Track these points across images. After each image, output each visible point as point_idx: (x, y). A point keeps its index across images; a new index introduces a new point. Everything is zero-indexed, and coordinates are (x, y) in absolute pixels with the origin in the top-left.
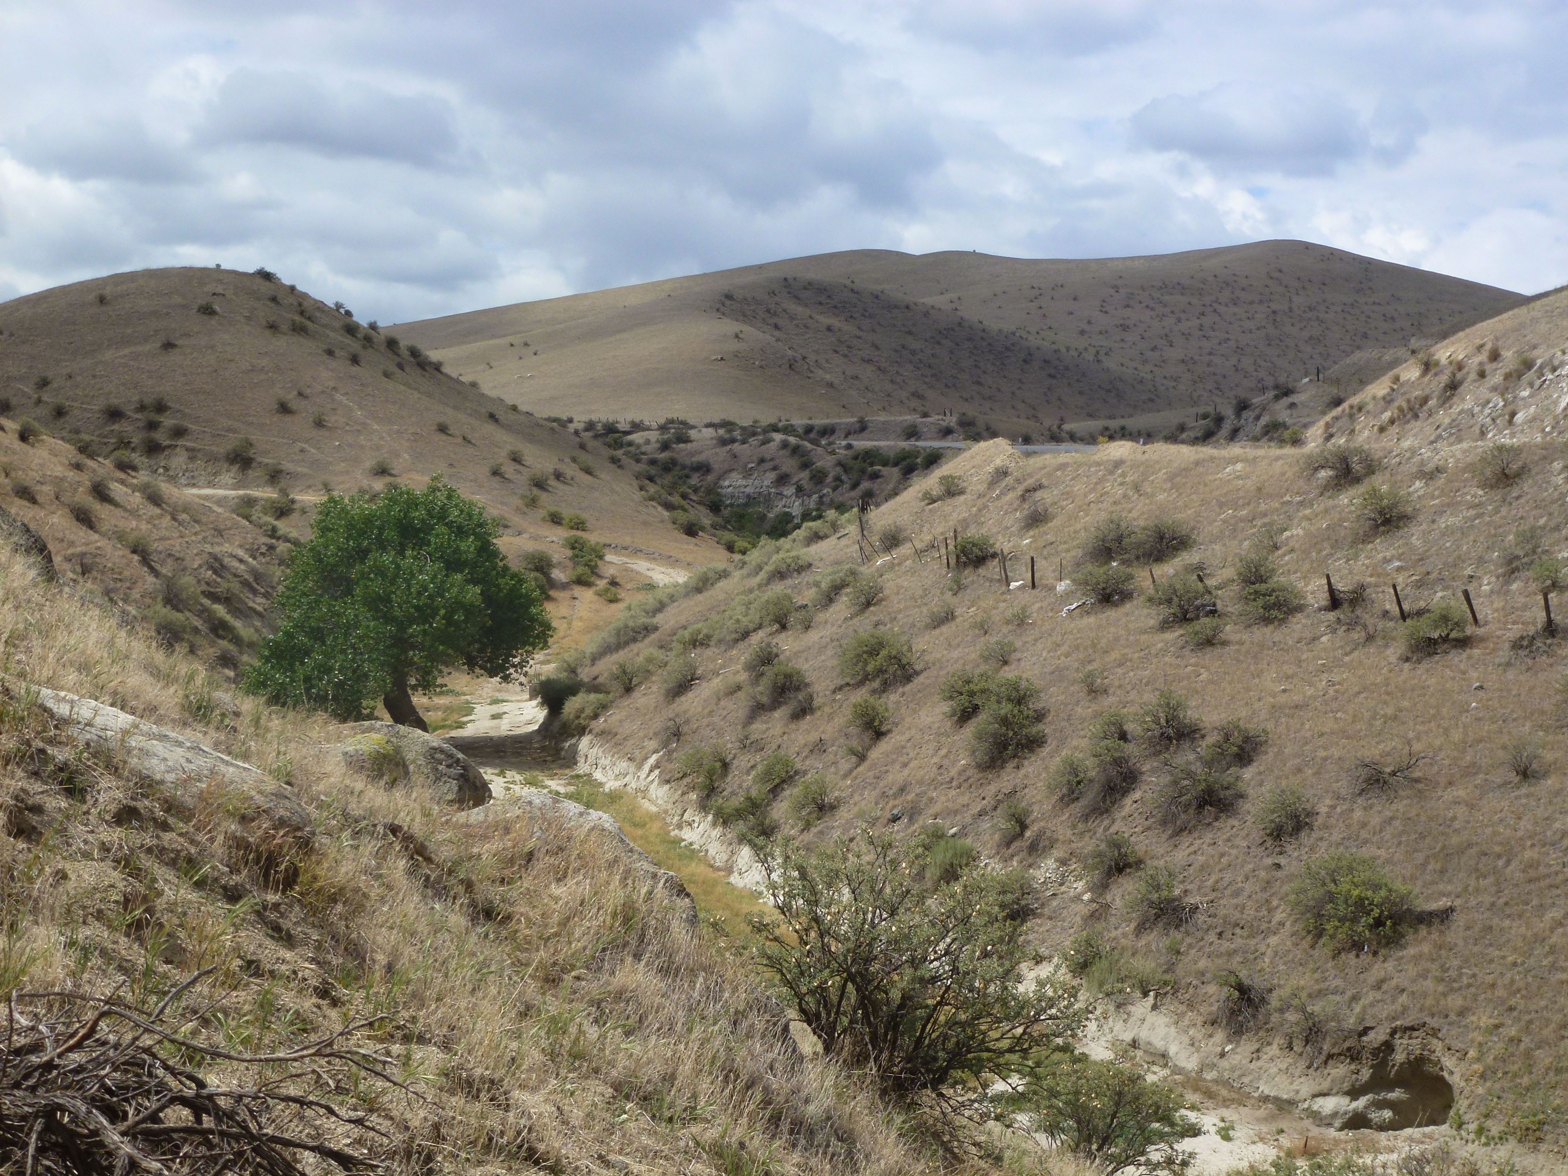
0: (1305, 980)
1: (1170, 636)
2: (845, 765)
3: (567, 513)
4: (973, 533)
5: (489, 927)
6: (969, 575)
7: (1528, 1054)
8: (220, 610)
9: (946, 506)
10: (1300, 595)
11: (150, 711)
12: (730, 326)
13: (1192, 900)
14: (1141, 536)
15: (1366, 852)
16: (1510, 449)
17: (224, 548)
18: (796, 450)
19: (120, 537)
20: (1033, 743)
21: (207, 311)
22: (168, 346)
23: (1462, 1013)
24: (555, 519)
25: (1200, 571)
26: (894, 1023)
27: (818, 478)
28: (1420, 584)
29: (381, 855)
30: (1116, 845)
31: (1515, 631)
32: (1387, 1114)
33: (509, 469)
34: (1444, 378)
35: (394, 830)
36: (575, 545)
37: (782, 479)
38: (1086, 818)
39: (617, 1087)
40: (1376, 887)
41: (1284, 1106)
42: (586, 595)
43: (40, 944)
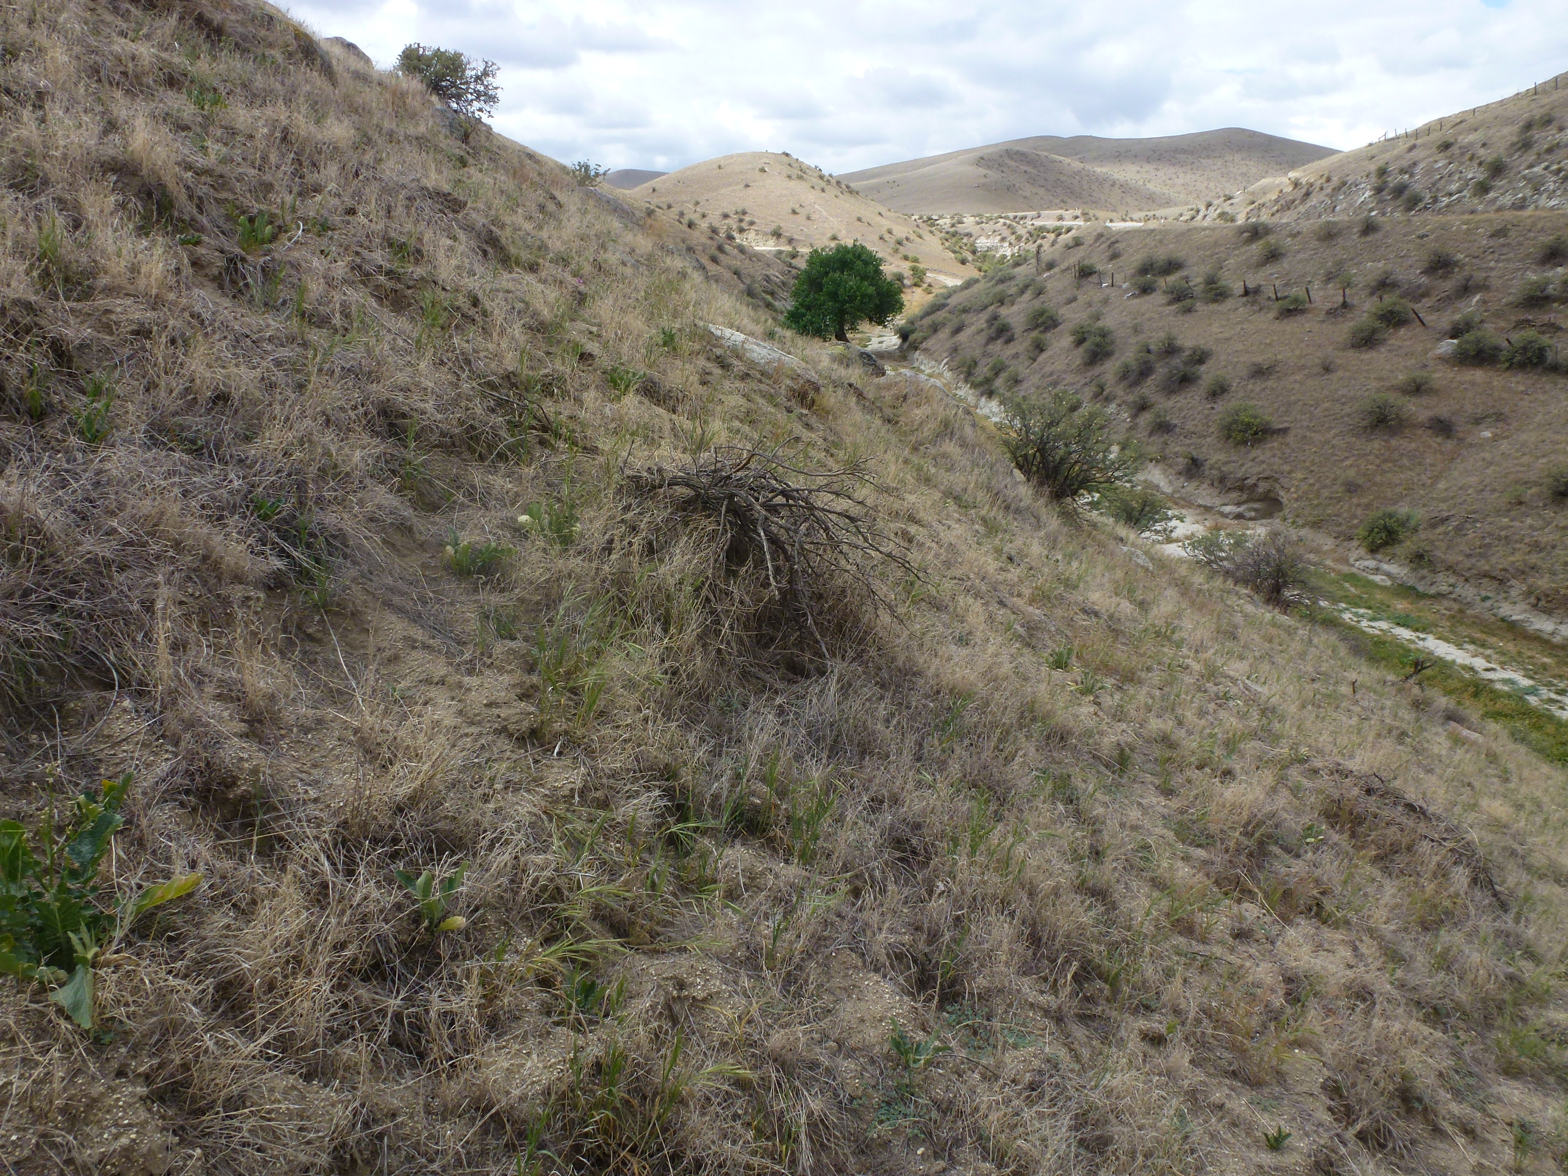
0: (1222, 457)
1: (1173, 307)
2: (1027, 364)
3: (910, 255)
4: (1087, 262)
5: (889, 426)
6: (1084, 282)
7: (1318, 491)
8: (769, 298)
9: (1075, 250)
10: (1231, 289)
11: (751, 334)
12: (982, 171)
13: (1174, 422)
14: (1161, 263)
15: (1252, 403)
16: (1334, 223)
17: (771, 272)
18: (1009, 226)
19: (729, 268)
20: (1108, 354)
21: (763, 170)
22: (747, 186)
23: (1289, 473)
24: (906, 258)
25: (1187, 279)
26: (1056, 469)
27: (1019, 238)
28: (1286, 285)
29: (845, 396)
30: (1143, 398)
31: (1328, 306)
32: (1253, 514)
33: (887, 236)
34: (1304, 191)
35: (850, 385)
36: (914, 269)
37: (1003, 239)
38: (1130, 386)
39: (943, 493)
40: (1256, 417)
41: (1207, 509)
42: (918, 291)
43: (716, 429)
